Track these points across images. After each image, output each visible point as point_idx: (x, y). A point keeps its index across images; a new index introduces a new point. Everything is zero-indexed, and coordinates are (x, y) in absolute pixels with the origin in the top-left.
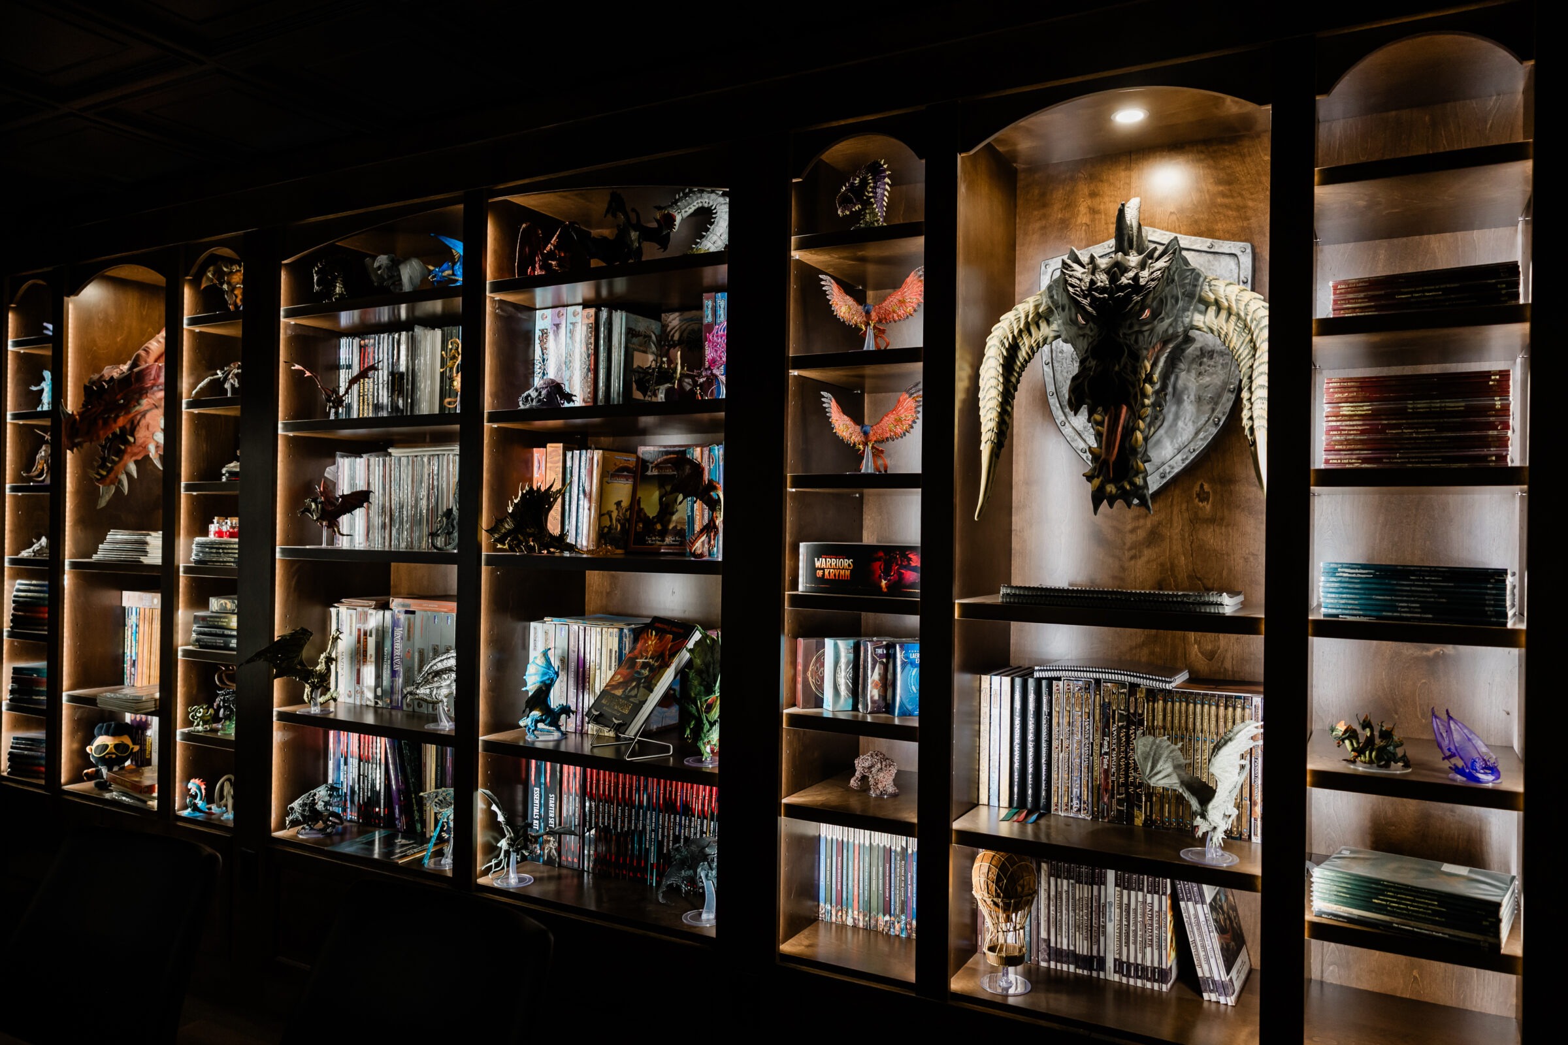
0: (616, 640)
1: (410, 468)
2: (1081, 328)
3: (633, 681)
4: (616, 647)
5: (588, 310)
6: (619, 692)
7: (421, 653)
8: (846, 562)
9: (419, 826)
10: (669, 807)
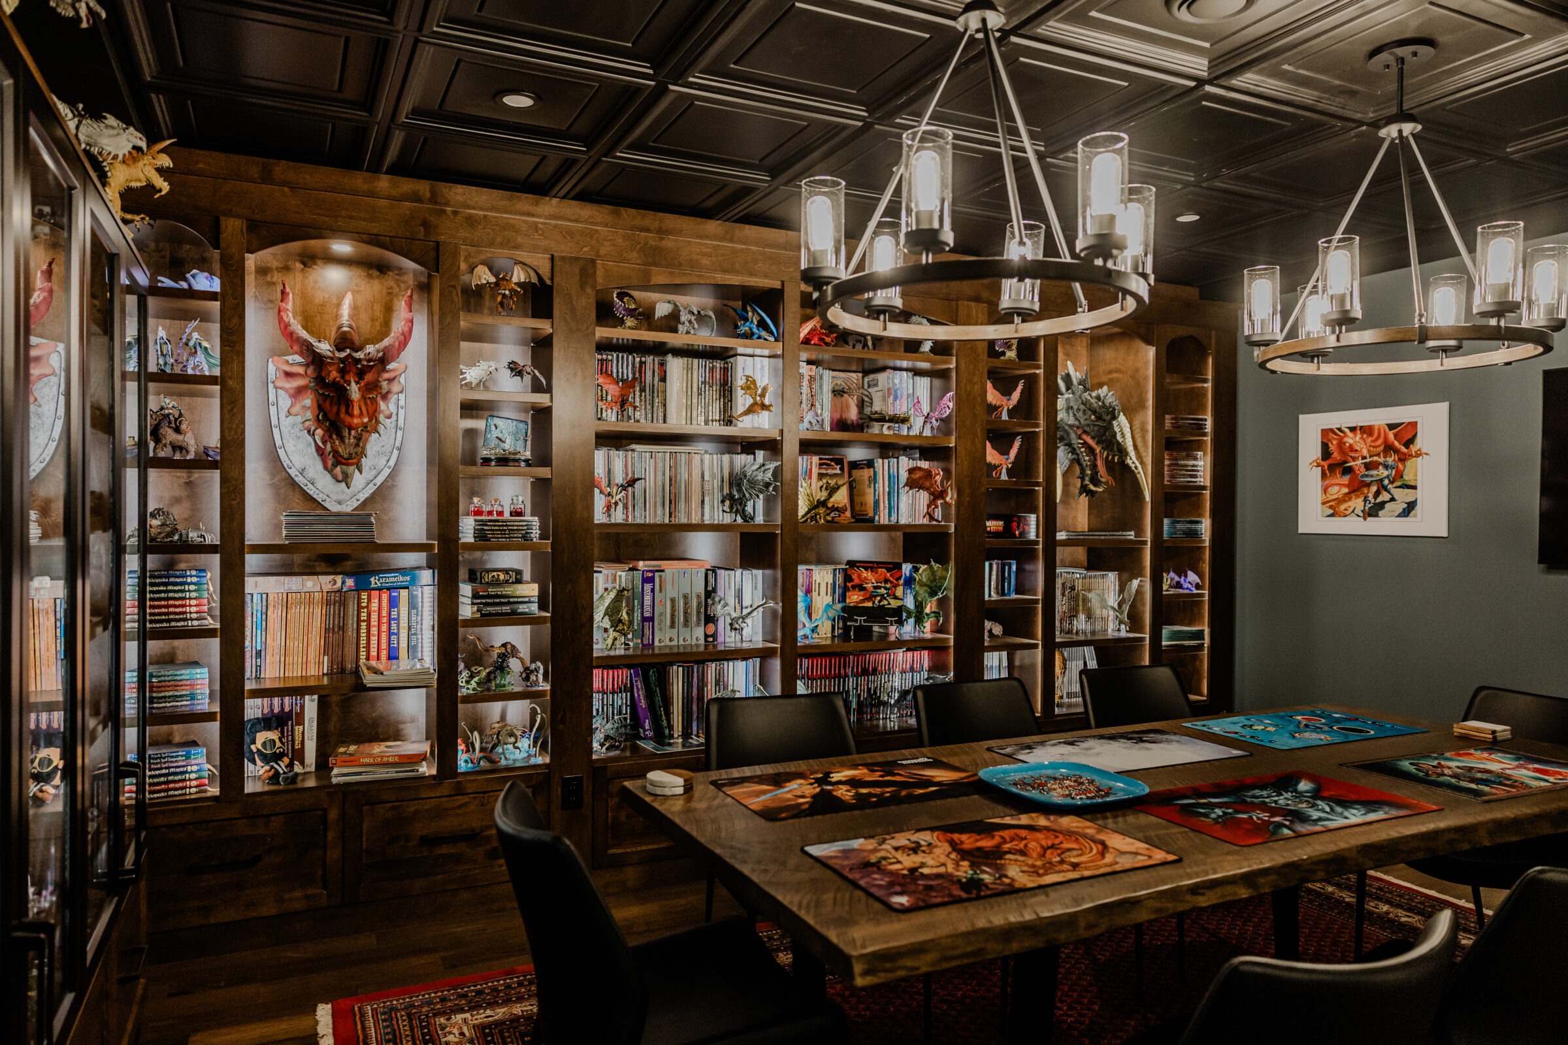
0: (831, 576)
1: (652, 461)
2: (1092, 421)
3: (875, 596)
4: (831, 581)
5: (810, 366)
6: (870, 604)
7: (673, 601)
8: (1001, 523)
9: (667, 731)
10: (865, 672)
